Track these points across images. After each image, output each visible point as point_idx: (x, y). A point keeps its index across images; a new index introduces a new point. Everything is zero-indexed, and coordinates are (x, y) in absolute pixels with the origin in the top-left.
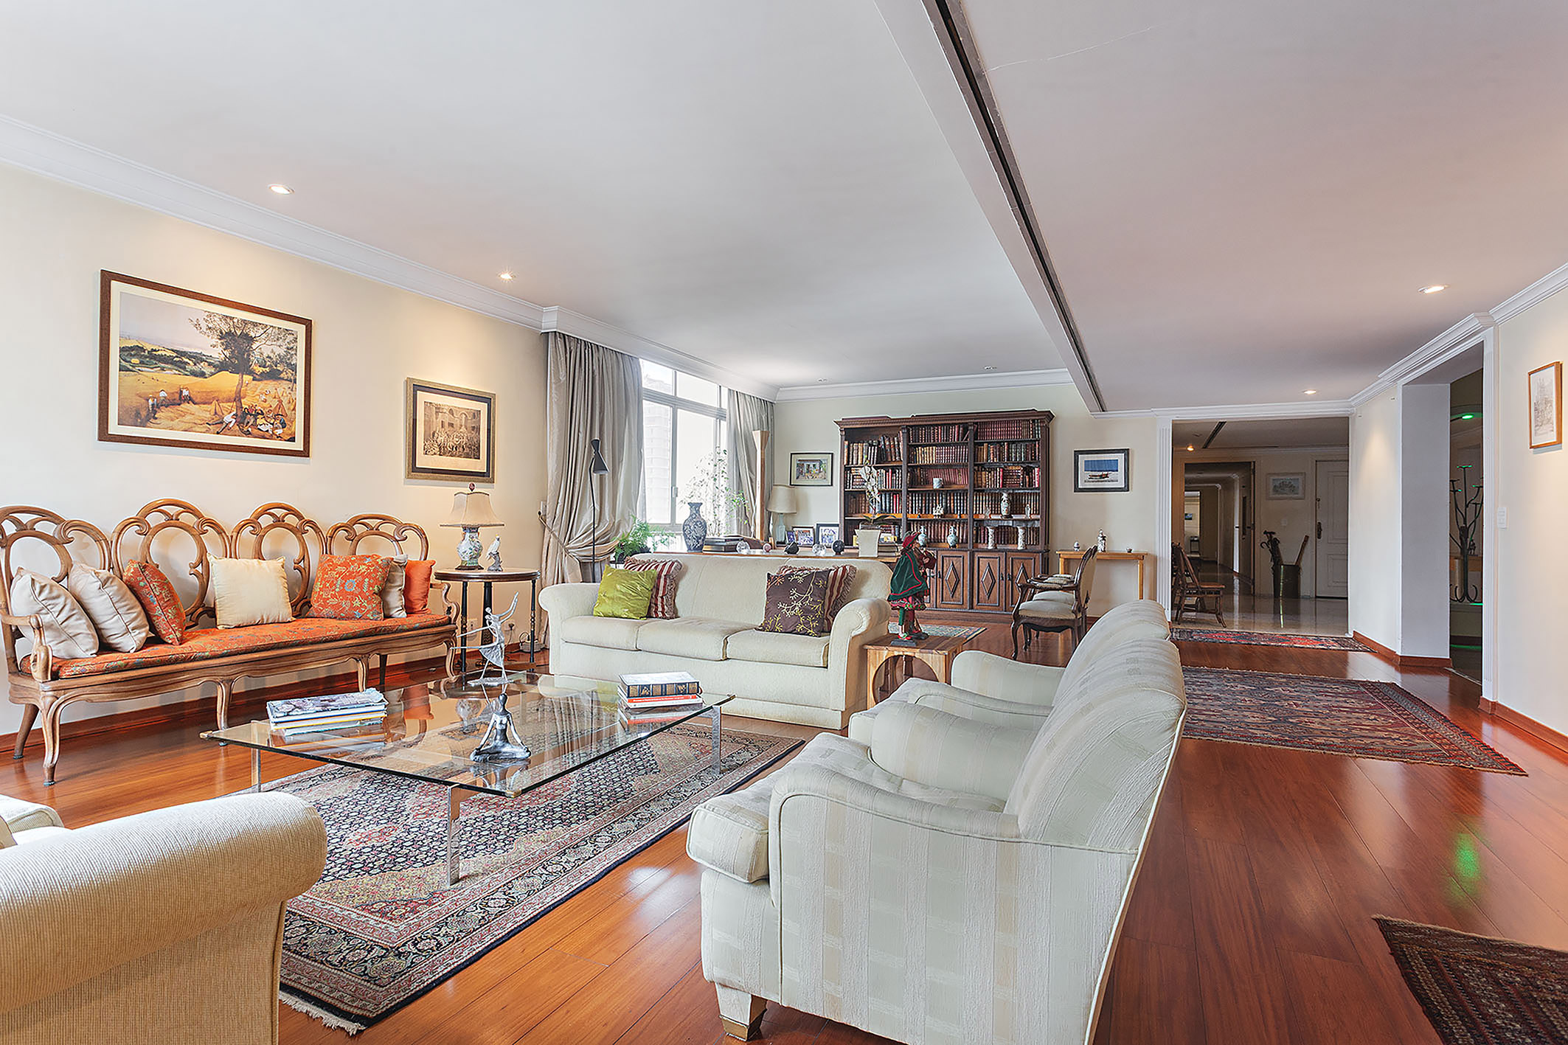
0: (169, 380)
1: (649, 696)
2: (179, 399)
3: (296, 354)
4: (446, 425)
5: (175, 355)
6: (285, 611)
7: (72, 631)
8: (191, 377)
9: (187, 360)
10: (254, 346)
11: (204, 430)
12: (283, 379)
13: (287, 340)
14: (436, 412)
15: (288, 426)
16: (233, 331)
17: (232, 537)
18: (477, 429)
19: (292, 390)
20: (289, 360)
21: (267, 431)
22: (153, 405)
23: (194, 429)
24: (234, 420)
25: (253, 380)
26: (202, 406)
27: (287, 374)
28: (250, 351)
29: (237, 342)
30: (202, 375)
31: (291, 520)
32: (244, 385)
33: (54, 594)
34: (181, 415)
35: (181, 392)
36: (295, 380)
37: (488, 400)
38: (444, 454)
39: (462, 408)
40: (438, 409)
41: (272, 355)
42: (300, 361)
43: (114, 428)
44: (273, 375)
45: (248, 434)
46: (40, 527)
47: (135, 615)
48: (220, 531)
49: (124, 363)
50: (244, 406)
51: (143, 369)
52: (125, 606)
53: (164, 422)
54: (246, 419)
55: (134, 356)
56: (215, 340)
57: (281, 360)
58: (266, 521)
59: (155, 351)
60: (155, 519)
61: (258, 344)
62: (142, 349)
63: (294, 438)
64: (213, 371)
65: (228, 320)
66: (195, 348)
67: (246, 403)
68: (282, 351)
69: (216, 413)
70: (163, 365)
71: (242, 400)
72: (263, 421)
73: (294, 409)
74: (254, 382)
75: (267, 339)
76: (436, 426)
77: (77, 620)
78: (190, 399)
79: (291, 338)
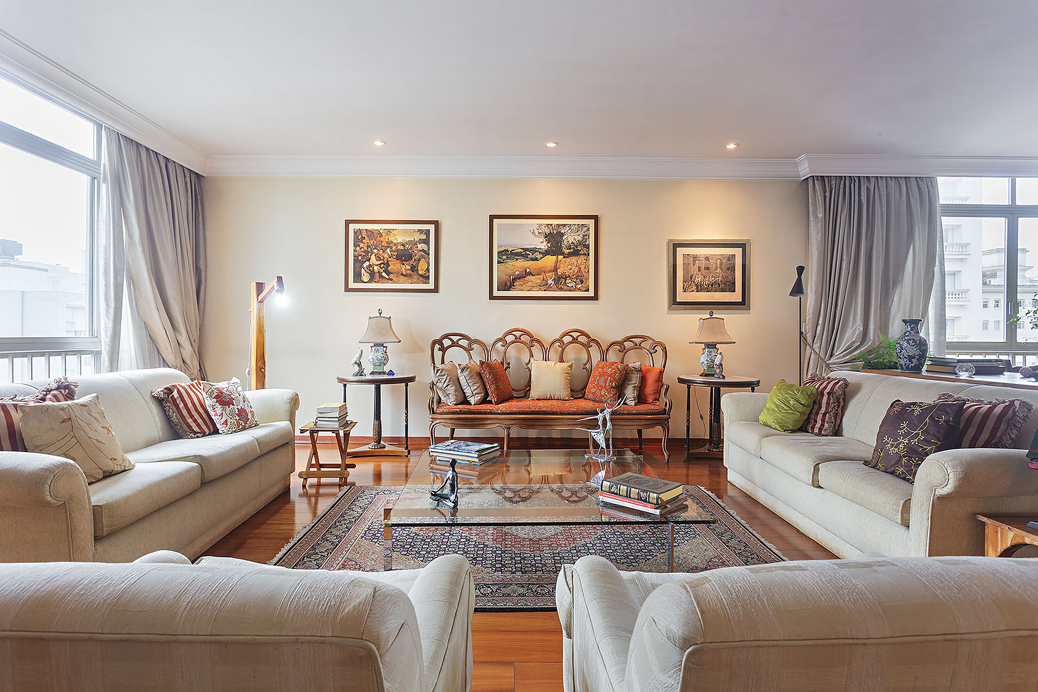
0: (520, 264)
1: (616, 494)
2: (525, 274)
3: (589, 238)
4: (703, 268)
5: (522, 251)
6: (564, 393)
7: (448, 392)
8: (531, 261)
9: (528, 253)
10: (564, 238)
11: (538, 289)
12: (581, 254)
13: (584, 231)
14: (693, 261)
15: (584, 282)
16: (552, 232)
17: (547, 348)
18: (732, 269)
19: (587, 260)
20: (584, 242)
21: (572, 286)
22: (513, 279)
23: (533, 289)
24: (553, 282)
25: (564, 258)
26: (537, 276)
27: (583, 251)
28: (561, 241)
29: (554, 239)
30: (536, 259)
31: (582, 339)
32: (559, 261)
33: (442, 374)
34: (526, 283)
35: (526, 270)
36: (589, 254)
37: (743, 246)
38: (701, 291)
39: (717, 255)
40: (695, 258)
41: (574, 242)
42: (591, 242)
43: (496, 293)
44: (576, 253)
45: (561, 289)
46: (461, 342)
47: (476, 387)
48: (542, 345)
49: (499, 259)
50: (559, 274)
51: (508, 261)
52: (472, 382)
53: (518, 287)
54: (560, 280)
55: (503, 255)
56: (543, 239)
57: (580, 243)
58: (567, 339)
59: (514, 250)
60: (509, 338)
61: (566, 236)
62: (507, 251)
63: (589, 289)
64: (541, 256)
65: (549, 226)
66: (533, 245)
67: (560, 272)
68: (580, 239)
69: (544, 279)
70: (517, 257)
71: (558, 270)
72: (570, 281)
73: (588, 272)
74: (565, 259)
75: (572, 232)
76: (694, 270)
77: (451, 387)
78: (530, 274)
79: (585, 229)
